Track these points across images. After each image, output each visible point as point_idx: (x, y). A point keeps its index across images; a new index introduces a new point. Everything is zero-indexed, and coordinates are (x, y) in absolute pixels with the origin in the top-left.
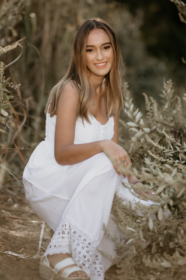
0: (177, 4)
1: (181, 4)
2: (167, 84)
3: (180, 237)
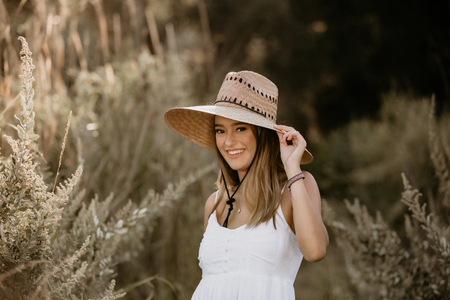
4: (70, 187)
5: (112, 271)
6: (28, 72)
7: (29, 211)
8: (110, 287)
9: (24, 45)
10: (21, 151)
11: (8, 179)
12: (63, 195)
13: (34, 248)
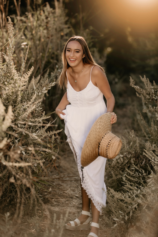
0: (135, 88)
1: (137, 88)
2: (132, 132)
3: (143, 225)
4: (29, 74)
5: (41, 108)
6: (11, 30)
7: (12, 85)
8: (43, 115)
9: (9, 20)
10: (10, 61)
11: (5, 72)
12: (26, 78)
13: (14, 99)
